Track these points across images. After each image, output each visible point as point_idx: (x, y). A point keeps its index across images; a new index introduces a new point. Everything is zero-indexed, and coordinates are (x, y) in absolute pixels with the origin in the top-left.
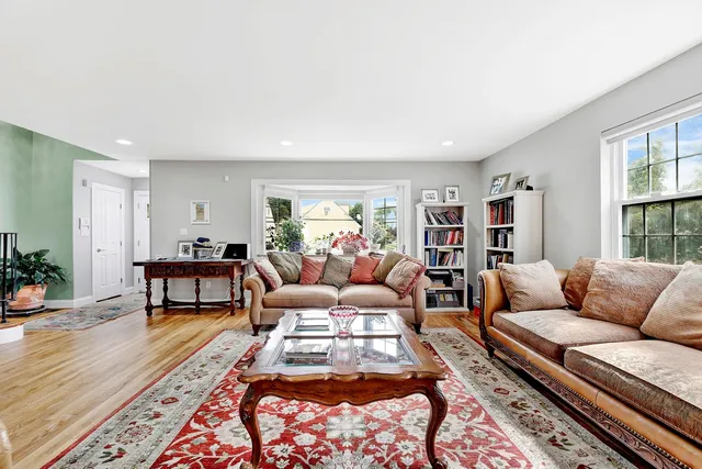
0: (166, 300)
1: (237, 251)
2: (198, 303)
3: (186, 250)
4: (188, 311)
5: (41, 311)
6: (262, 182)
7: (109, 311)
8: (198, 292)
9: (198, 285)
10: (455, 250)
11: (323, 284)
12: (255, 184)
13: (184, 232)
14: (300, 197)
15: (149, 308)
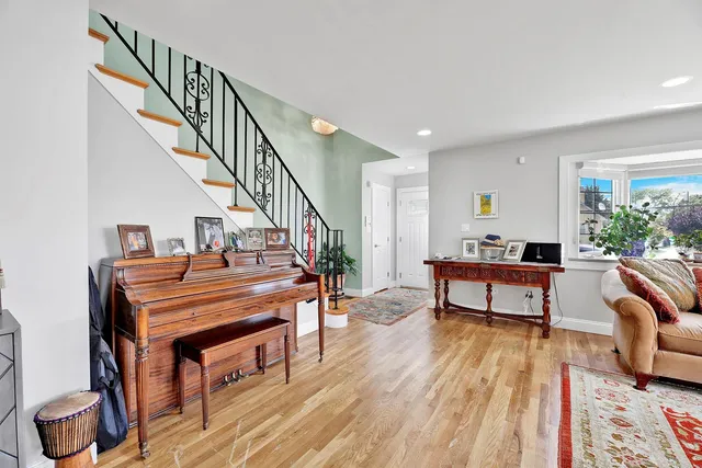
0: (446, 302)
2: (489, 313)
3: (471, 249)
6: (578, 157)
8: (489, 300)
9: (489, 290)
12: (567, 163)
13: (466, 228)
15: (437, 311)
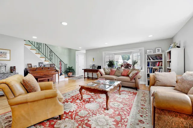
0: (88, 76)
1: (99, 67)
2: (93, 78)
3: (91, 67)
4: (91, 79)
5: (72, 77)
6: (105, 52)
7: (79, 78)
8: (92, 75)
9: (92, 74)
10: (160, 68)
11: (115, 75)
12: (103, 52)
13: (91, 63)
14: (115, 55)
15: (85, 78)
